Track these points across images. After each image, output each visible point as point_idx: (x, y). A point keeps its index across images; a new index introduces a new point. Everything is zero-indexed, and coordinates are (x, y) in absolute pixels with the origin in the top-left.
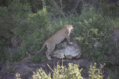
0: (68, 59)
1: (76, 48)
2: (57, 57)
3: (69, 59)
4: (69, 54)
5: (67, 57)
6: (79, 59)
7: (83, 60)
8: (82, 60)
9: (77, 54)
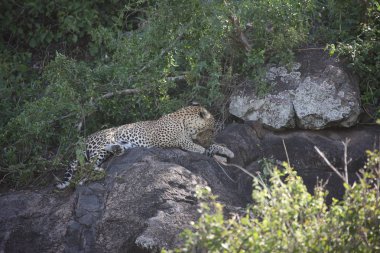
0: (308, 130)
1: (339, 87)
2: (265, 121)
3: (312, 130)
4: (311, 109)
5: (303, 122)
6: (354, 128)
7: (366, 135)
8: (363, 132)
9: (346, 110)
